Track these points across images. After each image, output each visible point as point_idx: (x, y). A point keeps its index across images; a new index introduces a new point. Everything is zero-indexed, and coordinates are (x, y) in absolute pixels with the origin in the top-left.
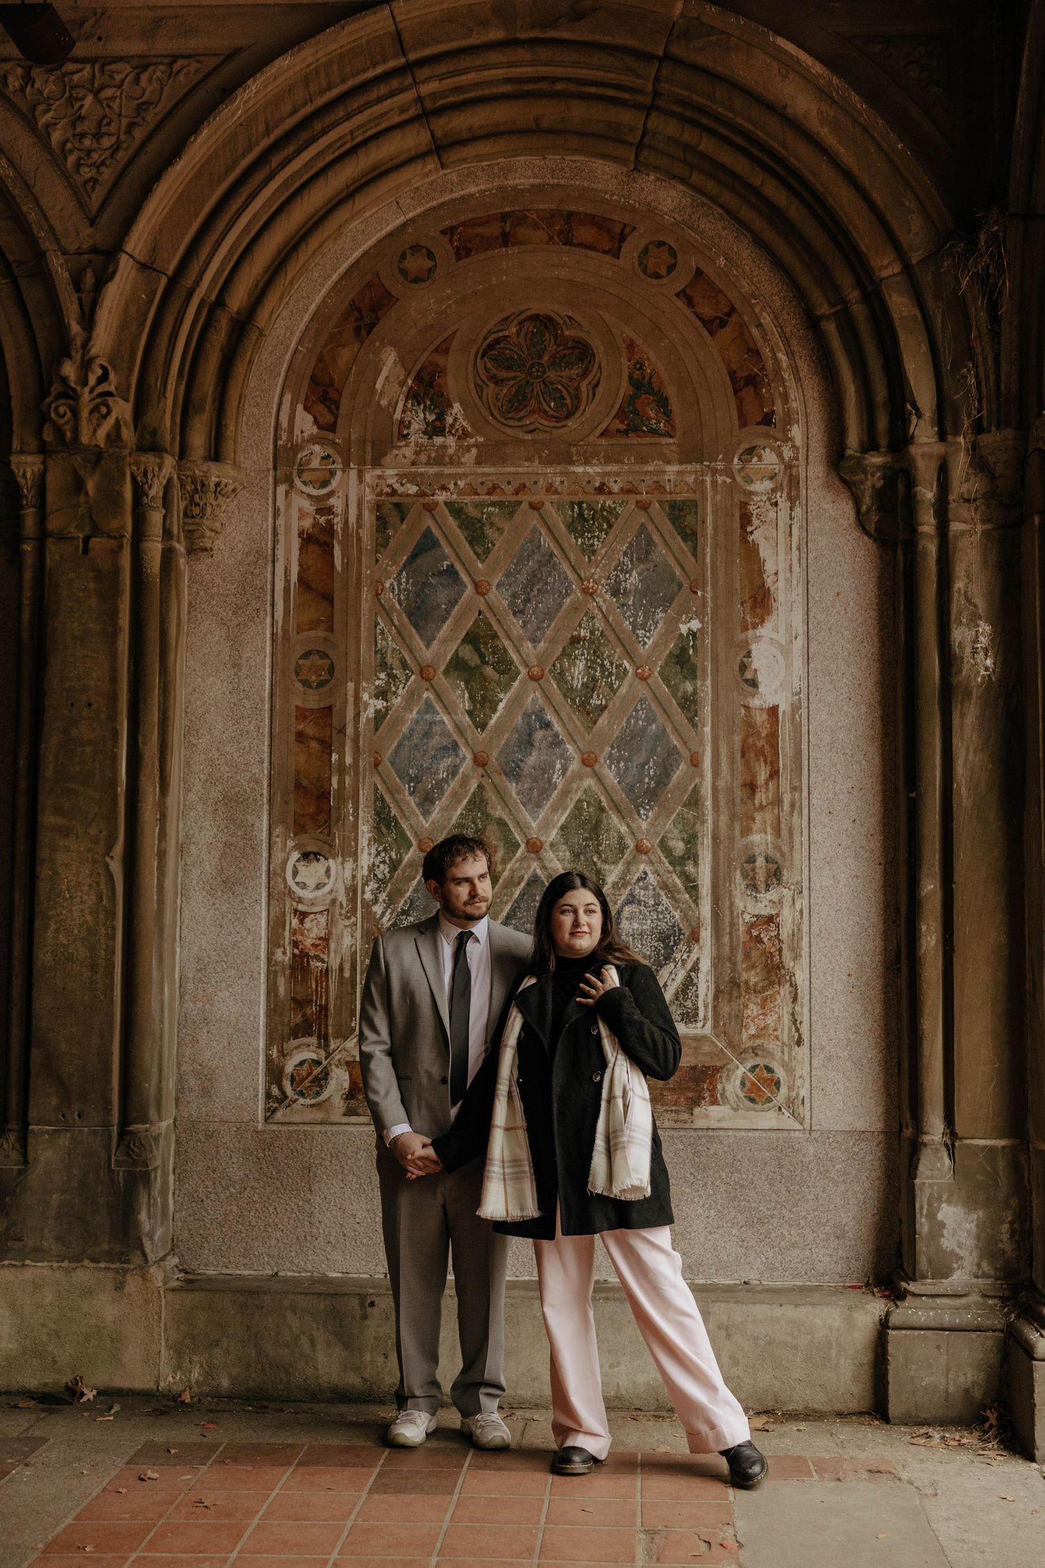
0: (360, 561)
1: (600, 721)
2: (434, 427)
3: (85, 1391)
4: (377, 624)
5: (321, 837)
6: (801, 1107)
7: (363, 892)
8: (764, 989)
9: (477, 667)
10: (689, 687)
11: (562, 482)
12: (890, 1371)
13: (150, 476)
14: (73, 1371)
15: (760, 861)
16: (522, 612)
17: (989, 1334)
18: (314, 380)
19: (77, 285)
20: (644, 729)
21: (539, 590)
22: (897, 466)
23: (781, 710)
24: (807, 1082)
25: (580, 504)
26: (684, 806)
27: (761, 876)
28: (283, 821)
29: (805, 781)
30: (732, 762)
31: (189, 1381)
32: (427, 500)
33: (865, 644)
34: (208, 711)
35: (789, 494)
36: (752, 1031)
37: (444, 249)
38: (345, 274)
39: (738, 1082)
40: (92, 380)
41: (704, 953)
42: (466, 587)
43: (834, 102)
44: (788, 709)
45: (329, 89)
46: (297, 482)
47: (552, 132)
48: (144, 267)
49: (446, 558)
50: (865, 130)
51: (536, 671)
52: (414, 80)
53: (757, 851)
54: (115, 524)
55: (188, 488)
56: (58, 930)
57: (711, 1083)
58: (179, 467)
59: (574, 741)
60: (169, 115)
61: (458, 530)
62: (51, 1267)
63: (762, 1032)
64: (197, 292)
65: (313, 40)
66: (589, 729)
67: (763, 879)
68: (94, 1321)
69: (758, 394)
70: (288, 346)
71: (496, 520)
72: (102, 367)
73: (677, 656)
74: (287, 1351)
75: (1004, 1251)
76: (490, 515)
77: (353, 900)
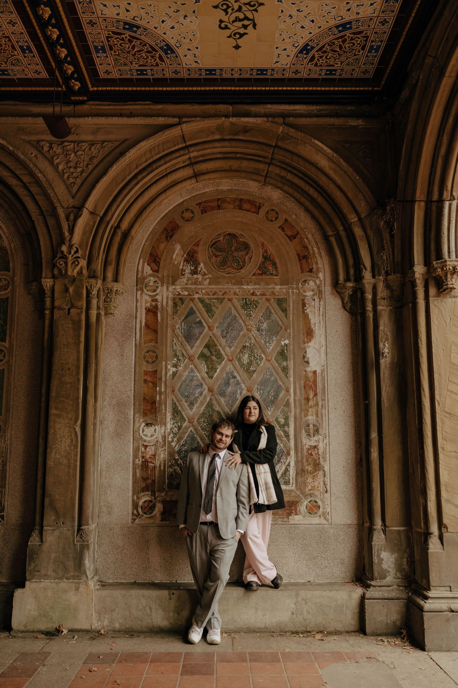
0: (167, 319)
1: (254, 376)
2: (194, 272)
3: (63, 630)
4: (173, 341)
5: (153, 418)
6: (327, 516)
7: (168, 438)
8: (314, 472)
9: (209, 356)
10: (285, 364)
11: (239, 291)
12: (366, 616)
13: (93, 287)
14: (58, 623)
15: (311, 426)
16: (225, 337)
17: (402, 600)
18: (151, 254)
19: (68, 219)
20: (269, 379)
21: (231, 329)
22: (357, 287)
23: (317, 372)
24: (330, 506)
25: (246, 299)
26: (284, 406)
27: (312, 431)
28: (139, 412)
29: (326, 397)
30: (301, 391)
31: (103, 625)
32: (191, 297)
33: (346, 349)
34: (111, 372)
35: (319, 296)
36: (310, 488)
37: (197, 210)
38: (162, 218)
39: (305, 507)
40: (73, 252)
41: (292, 459)
42: (205, 328)
43: (335, 163)
44: (320, 372)
45: (159, 153)
46: (145, 290)
47: (235, 171)
48: (91, 213)
49: (198, 317)
50: (345, 172)
51: (230, 358)
52: (189, 151)
53: (310, 422)
54: (79, 304)
55: (106, 292)
56: (56, 453)
57: (295, 507)
58: (103, 284)
59: (244, 383)
60: (101, 161)
61: (202, 308)
62: (51, 582)
63: (313, 488)
64: (111, 222)
65: (154, 137)
66: (250, 378)
67: (312, 433)
68: (67, 603)
69: (307, 262)
70: (142, 243)
71: (216, 304)
72: (76, 248)
73: (281, 353)
74: (141, 613)
75: (405, 569)
76: (214, 302)
77: (164, 441)
